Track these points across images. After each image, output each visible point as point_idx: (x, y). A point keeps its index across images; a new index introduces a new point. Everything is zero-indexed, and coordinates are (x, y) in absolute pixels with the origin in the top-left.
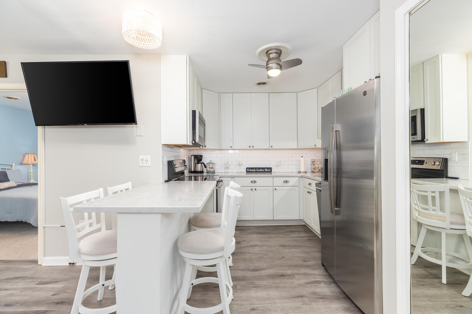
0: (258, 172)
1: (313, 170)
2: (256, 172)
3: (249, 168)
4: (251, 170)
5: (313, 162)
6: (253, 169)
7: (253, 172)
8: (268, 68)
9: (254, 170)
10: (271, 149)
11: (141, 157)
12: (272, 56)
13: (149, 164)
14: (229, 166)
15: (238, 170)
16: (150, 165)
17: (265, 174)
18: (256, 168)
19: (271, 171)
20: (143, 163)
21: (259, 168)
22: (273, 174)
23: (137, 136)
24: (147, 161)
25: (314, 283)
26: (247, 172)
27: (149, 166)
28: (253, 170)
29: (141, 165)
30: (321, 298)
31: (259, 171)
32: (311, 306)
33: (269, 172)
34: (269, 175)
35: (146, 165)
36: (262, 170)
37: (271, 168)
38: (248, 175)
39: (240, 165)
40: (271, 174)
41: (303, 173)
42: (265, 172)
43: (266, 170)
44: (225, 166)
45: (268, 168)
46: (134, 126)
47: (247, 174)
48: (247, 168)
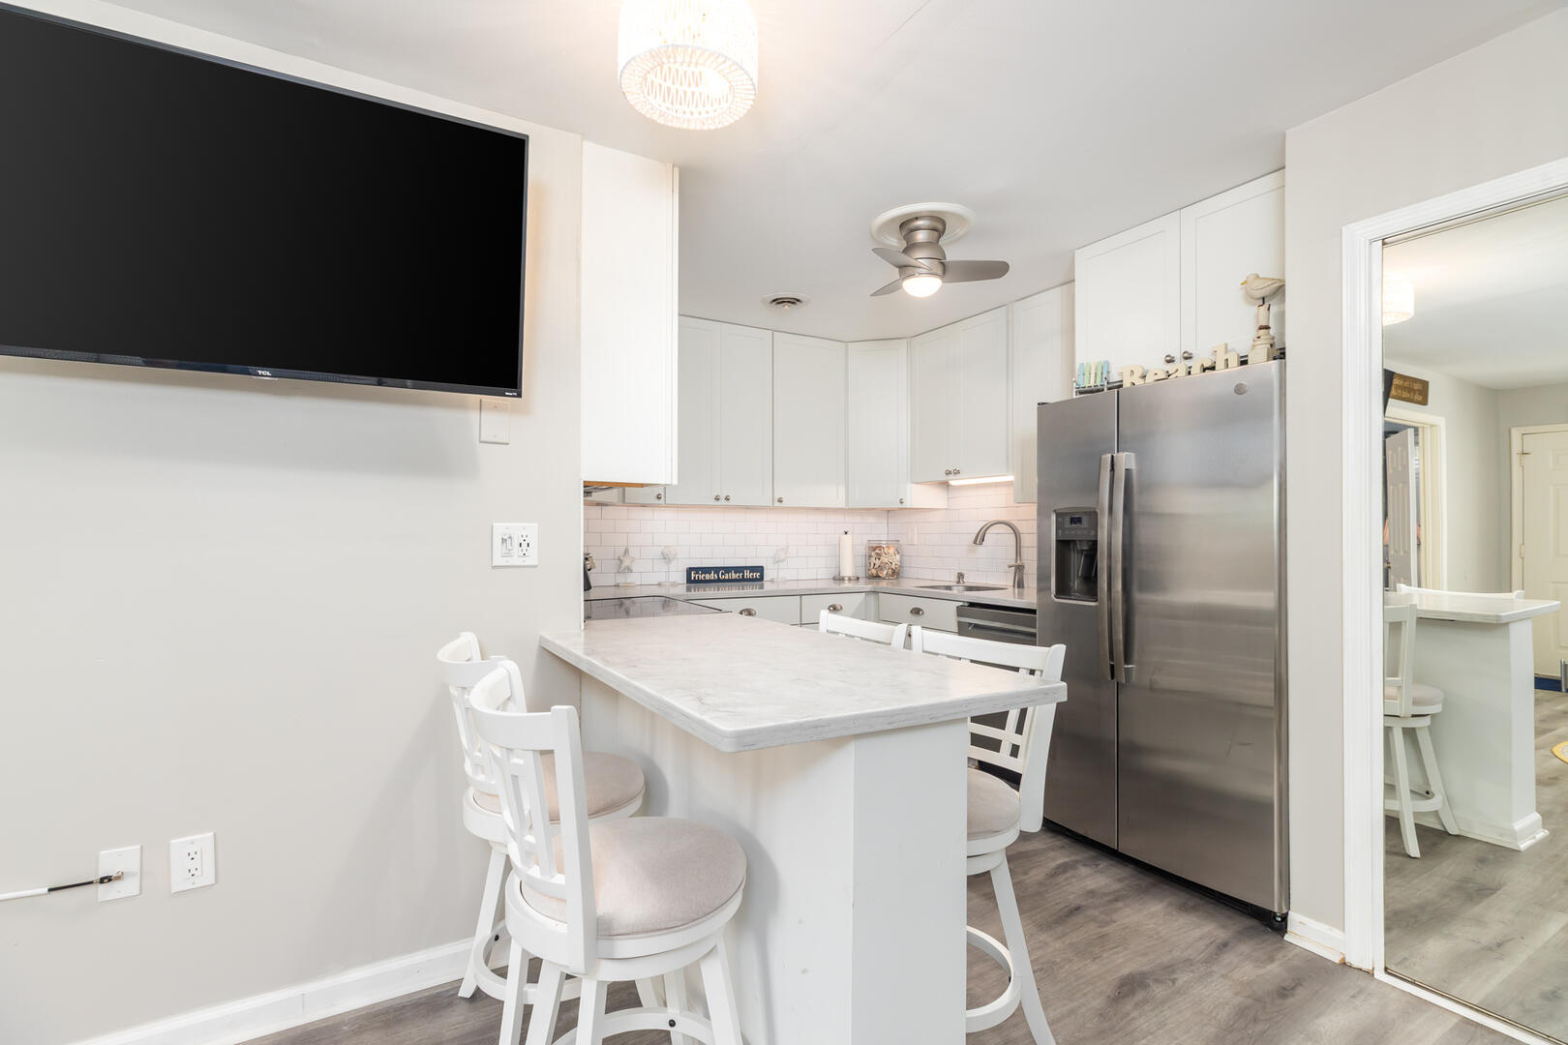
0: (725, 581)
1: (874, 571)
2: (719, 580)
3: (697, 570)
4: (702, 577)
5: (874, 549)
6: (710, 573)
7: (710, 581)
8: (910, 271)
9: (712, 576)
10: (778, 505)
11: (500, 529)
12: (921, 236)
13: (532, 559)
14: (632, 562)
15: (661, 578)
16: (536, 563)
17: (743, 589)
18: (717, 570)
19: (761, 578)
20: (508, 554)
21: (728, 570)
22: (768, 586)
23: (481, 442)
24: (524, 545)
25: (1065, 872)
26: (689, 581)
27: (535, 566)
28: (708, 577)
29: (498, 561)
30: (1116, 900)
31: (727, 577)
32: (1118, 923)
33: (756, 580)
34: (757, 591)
35: (519, 562)
36: (734, 576)
37: (760, 569)
38: (694, 594)
39: (666, 558)
40: (762, 587)
41: (850, 579)
42: (744, 580)
43: (748, 574)
44: (618, 561)
45: (753, 569)
46: (506, 401)
47: (689, 590)
48: (690, 570)
